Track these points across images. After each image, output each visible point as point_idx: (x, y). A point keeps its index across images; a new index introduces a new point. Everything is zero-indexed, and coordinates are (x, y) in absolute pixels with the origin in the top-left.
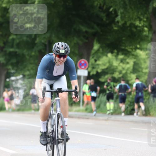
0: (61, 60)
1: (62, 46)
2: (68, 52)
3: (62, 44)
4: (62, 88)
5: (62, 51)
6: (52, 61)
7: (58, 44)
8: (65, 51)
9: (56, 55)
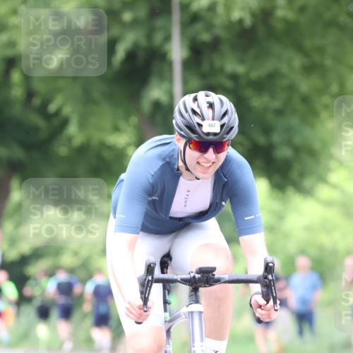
0: (208, 161)
1: (211, 106)
2: (232, 128)
3: (209, 99)
4: (214, 269)
5: (210, 126)
6: (168, 163)
7: (195, 99)
8: (222, 126)
9: (189, 141)
